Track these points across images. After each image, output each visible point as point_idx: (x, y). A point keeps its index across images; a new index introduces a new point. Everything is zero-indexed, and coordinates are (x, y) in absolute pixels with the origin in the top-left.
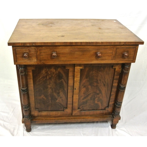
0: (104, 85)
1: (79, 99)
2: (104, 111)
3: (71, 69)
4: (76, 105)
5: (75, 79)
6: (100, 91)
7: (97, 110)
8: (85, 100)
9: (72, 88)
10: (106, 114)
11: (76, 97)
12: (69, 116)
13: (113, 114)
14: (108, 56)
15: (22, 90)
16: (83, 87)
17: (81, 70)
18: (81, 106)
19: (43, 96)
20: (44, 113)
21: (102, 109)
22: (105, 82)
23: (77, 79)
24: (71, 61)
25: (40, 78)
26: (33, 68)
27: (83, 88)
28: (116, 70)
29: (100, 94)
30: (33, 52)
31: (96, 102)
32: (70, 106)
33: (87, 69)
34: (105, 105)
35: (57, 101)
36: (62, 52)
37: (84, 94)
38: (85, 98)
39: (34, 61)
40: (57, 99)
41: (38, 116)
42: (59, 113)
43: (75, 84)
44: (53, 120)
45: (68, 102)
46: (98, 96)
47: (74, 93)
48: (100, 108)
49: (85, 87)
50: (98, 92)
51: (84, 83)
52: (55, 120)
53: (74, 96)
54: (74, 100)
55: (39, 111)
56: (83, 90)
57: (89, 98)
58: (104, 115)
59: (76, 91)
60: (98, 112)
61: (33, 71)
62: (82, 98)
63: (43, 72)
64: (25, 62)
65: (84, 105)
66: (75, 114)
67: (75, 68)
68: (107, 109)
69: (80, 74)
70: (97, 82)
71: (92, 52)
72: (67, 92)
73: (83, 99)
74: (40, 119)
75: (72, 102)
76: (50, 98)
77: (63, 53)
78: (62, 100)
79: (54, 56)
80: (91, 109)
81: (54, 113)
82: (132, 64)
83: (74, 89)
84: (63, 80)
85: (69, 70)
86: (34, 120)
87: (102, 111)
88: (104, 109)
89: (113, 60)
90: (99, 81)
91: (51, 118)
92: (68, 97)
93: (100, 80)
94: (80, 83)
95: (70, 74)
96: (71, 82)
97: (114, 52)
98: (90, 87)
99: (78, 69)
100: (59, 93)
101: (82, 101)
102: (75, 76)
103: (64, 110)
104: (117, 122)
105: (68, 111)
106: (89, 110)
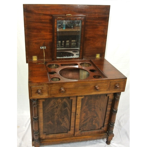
0: (100, 110)
1: (80, 122)
2: (100, 130)
3: (74, 99)
4: (77, 127)
5: (77, 107)
6: (97, 114)
7: (94, 130)
8: (84, 123)
9: (75, 114)
10: (102, 133)
11: (78, 121)
12: (71, 137)
13: (107, 132)
14: (104, 88)
15: (34, 119)
16: (83, 112)
17: (82, 99)
18: (82, 128)
19: (50, 122)
20: (51, 136)
21: (98, 129)
22: (101, 107)
23: (79, 106)
24: (75, 94)
25: (49, 107)
26: (43, 100)
27: (84, 113)
28: (109, 97)
29: (97, 117)
30: (45, 89)
31: (94, 124)
32: (72, 129)
33: (87, 98)
34: (101, 125)
35: (62, 125)
36: (69, 87)
37: (84, 118)
38: (85, 121)
39: (45, 95)
40: (62, 124)
41: (45, 139)
42: (63, 135)
43: (77, 110)
44: (58, 141)
45: (71, 126)
46: (95, 119)
47: (76, 117)
48: (97, 128)
49: (85, 112)
50: (95, 115)
51: (84, 109)
52: (60, 141)
53: (76, 120)
54: (76, 124)
55: (47, 134)
56: (84, 114)
57: (88, 120)
58: (100, 134)
59: (78, 116)
60: (96, 131)
61: (43, 102)
62: (83, 121)
63: (52, 102)
64: (38, 97)
65: (84, 127)
66: (77, 135)
67: (78, 98)
68: (102, 128)
69: (81, 102)
70: (95, 108)
71: (92, 86)
72: (70, 117)
73: (83, 122)
74: (47, 141)
75: (74, 125)
76: (56, 123)
78: (66, 124)
79: (63, 91)
80: (90, 130)
81: (59, 135)
82: (122, 93)
83: (76, 115)
84: (67, 108)
85: (73, 100)
86: (43, 143)
87: (98, 131)
88: (100, 129)
89: (108, 91)
90: (96, 107)
91: (57, 140)
92: (71, 121)
93: (97, 106)
94: (81, 109)
95: (74, 103)
96: (73, 109)
97: (108, 85)
98: (89, 112)
99: (80, 98)
100: (64, 119)
101: (82, 124)
102: (77, 104)
103: (67, 132)
104: (112, 139)
105: (71, 132)
106: (88, 130)
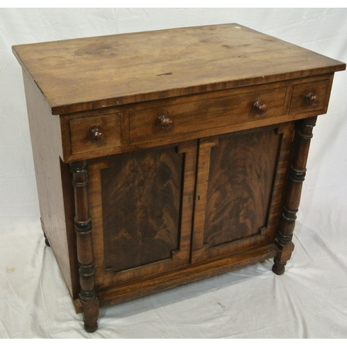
0: (259, 177)
1: (206, 221)
2: (259, 238)
3: (190, 152)
4: (199, 237)
5: (199, 174)
6: (250, 192)
7: (242, 238)
8: (218, 221)
9: (192, 196)
10: (262, 244)
11: (200, 218)
12: (182, 269)
13: (276, 240)
14: (276, 107)
15: (79, 226)
16: (214, 190)
17: (213, 148)
18: (210, 238)
19: (123, 233)
20: (126, 274)
21: (253, 235)
22: (261, 169)
23: (204, 173)
24: (198, 131)
25: (119, 186)
26: (103, 165)
27: (215, 192)
28: (284, 137)
29: (250, 200)
30: (112, 124)
31: (241, 220)
32: (185, 243)
33: (224, 145)
34: (260, 222)
35: (157, 237)
36: (180, 112)
37: (216, 206)
38: (218, 215)
39: (113, 146)
40: (155, 233)
41: (112, 286)
42: (161, 266)
43: (198, 185)
44: (150, 286)
45: (183, 234)
46: (245, 205)
47: (196, 207)
48: (250, 233)
49: (218, 189)
50: (246, 195)
51: (217, 180)
52: (154, 285)
53: (195, 215)
54: (195, 226)
55: (115, 272)
56: (216, 196)
57: (226, 214)
58: (257, 247)
59: (201, 203)
60: (246, 242)
61: (103, 173)
62: (213, 216)
63: (127, 169)
64: (91, 153)
65: (215, 234)
66: (197, 260)
67: (201, 146)
68: (264, 231)
69: (209, 159)
70: (245, 173)
71: (244, 103)
72: (178, 208)
73: (214, 219)
74: (118, 291)
75: (190, 233)
76: (140, 234)
77: (182, 116)
78: (169, 231)
79: (166, 125)
80: (231, 239)
81: (148, 269)
82: (319, 117)
83: (197, 198)
84: (170, 182)
85: (187, 156)
86: (106, 298)
87: (253, 240)
88: (256, 234)
89: (285, 114)
90: (248, 170)
91: (145, 284)
92: (183, 221)
93: (251, 167)
94: (209, 181)
95: (189, 164)
96: (189, 183)
97: (287, 96)
98: (229, 187)
99: (206, 147)
100: (160, 217)
101: (211, 224)
102: (200, 165)
103: (171, 256)
104: (289, 257)
105: (183, 254)
106: (226, 243)
